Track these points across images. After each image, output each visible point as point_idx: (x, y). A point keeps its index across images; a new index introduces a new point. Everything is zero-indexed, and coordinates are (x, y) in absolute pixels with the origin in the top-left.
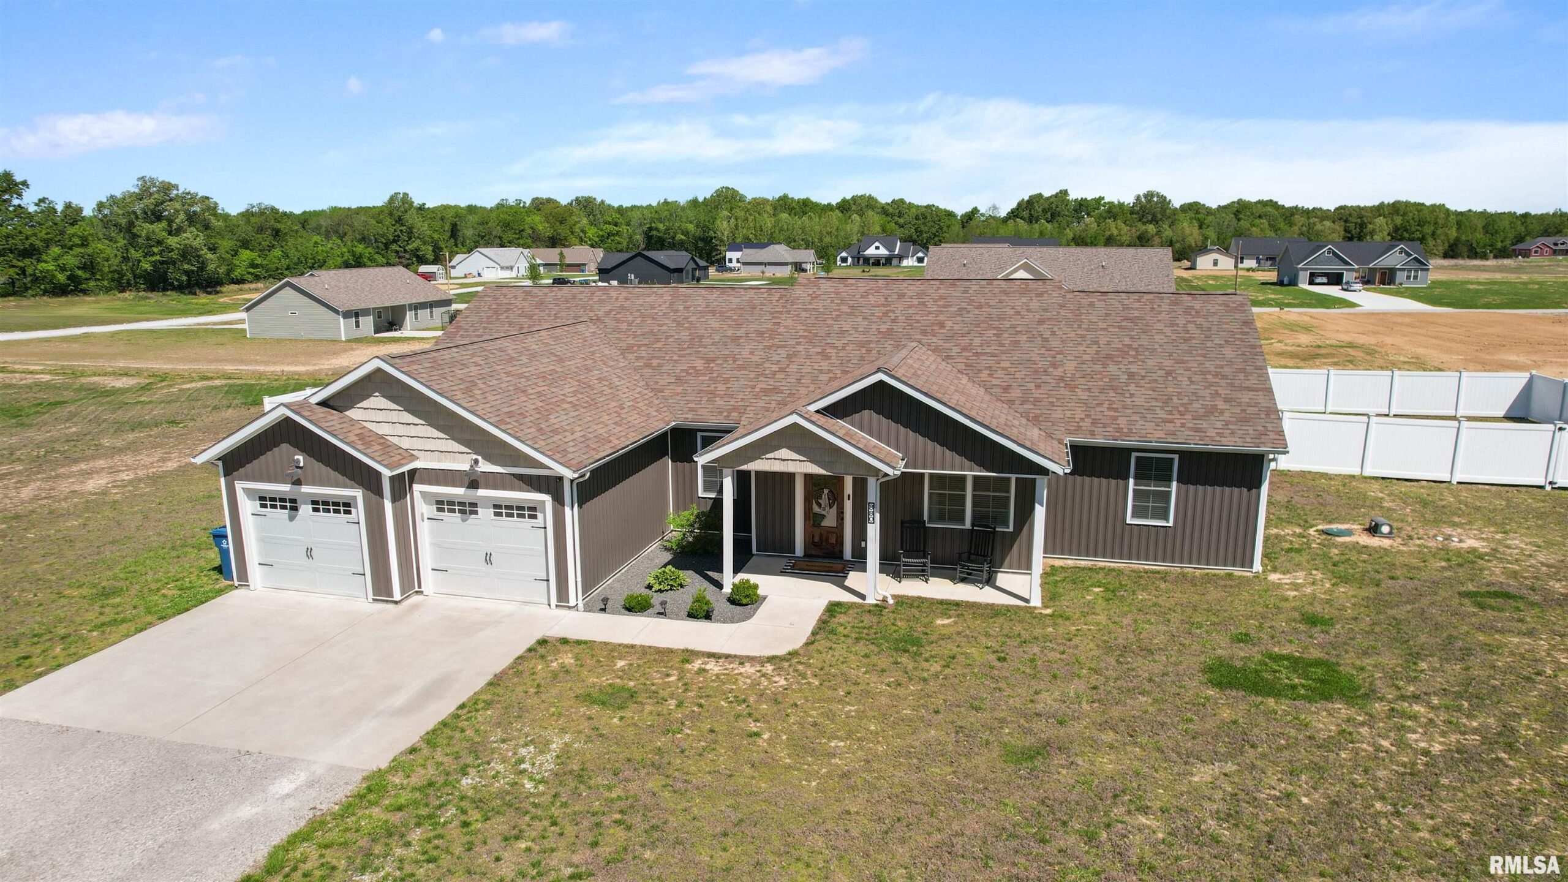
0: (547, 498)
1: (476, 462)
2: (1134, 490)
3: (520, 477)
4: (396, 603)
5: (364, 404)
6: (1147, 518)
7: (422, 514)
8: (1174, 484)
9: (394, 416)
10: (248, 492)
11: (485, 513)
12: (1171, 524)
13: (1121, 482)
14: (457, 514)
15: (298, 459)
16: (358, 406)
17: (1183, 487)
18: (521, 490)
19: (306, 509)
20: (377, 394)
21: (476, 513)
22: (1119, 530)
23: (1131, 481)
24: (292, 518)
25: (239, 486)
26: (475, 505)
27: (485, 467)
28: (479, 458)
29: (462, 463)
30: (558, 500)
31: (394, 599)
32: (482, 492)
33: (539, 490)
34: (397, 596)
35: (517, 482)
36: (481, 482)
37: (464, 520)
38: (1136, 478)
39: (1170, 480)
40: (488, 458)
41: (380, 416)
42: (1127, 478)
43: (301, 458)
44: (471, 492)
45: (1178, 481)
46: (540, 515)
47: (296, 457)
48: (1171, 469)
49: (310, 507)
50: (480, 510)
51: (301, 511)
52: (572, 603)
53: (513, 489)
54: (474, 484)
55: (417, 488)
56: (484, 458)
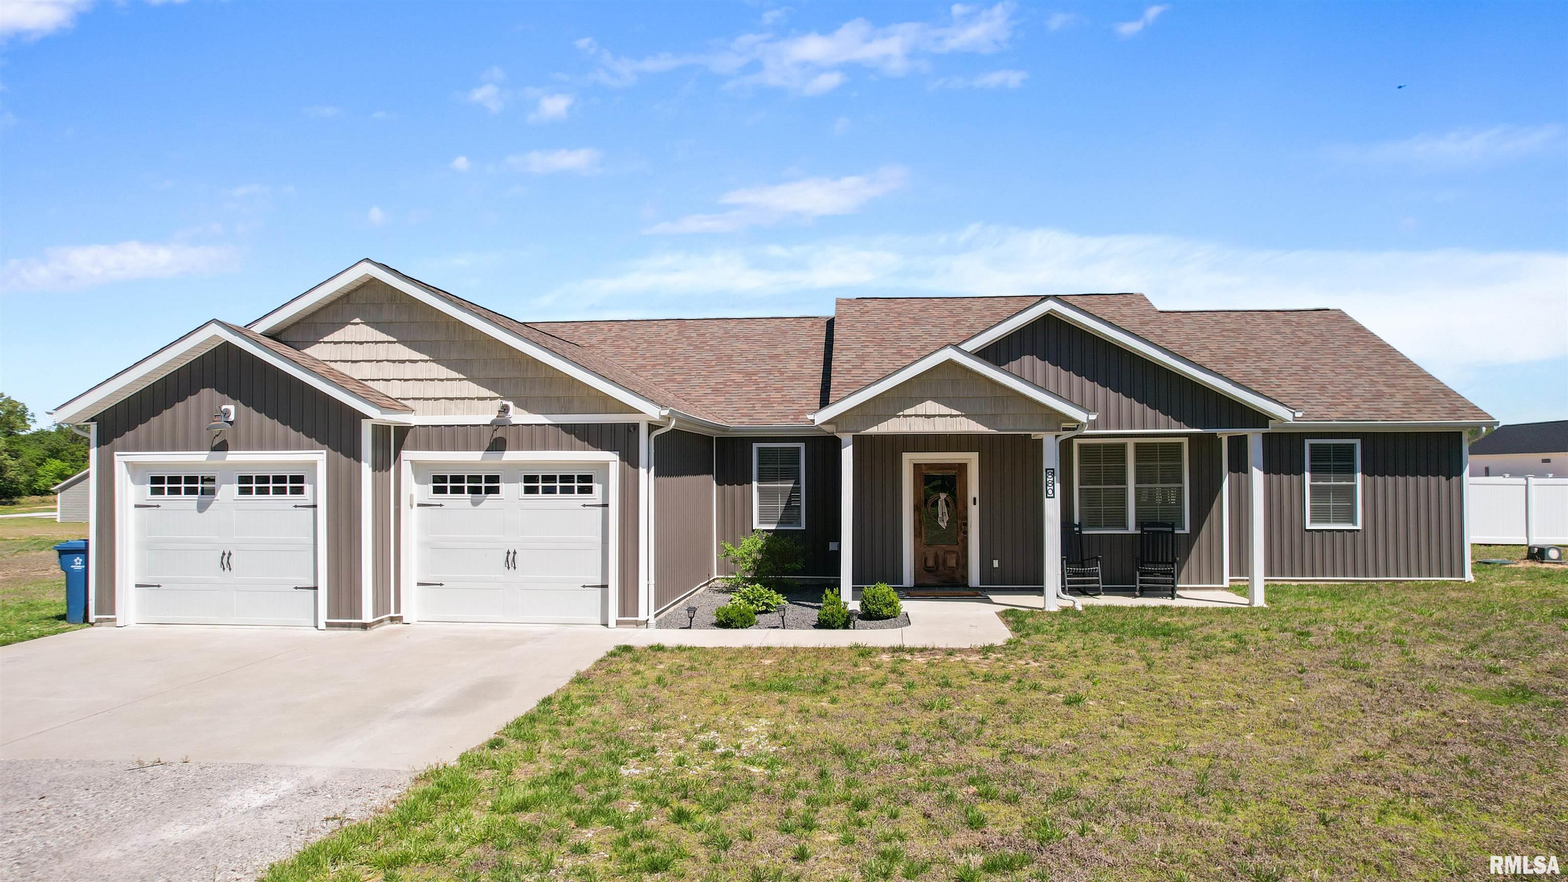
0: (612, 458)
1: (505, 409)
2: (1311, 486)
3: (570, 429)
4: (365, 626)
5: (337, 336)
6: (1329, 522)
7: (411, 496)
8: (1359, 476)
9: (382, 352)
10: (133, 468)
11: (512, 490)
12: (1359, 527)
13: (1295, 478)
14: (466, 495)
15: (227, 410)
16: (326, 339)
17: (1369, 479)
18: (572, 448)
19: (228, 491)
20: (357, 320)
21: (496, 490)
22: (1297, 540)
23: (1307, 475)
24: (202, 507)
25: (121, 460)
26: (495, 479)
27: (518, 416)
28: (510, 404)
29: (485, 415)
30: (630, 459)
31: (364, 621)
32: (509, 456)
33: (600, 445)
34: (368, 616)
35: (564, 436)
36: (510, 440)
37: (475, 503)
38: (1312, 471)
39: (1351, 471)
40: (524, 404)
41: (359, 352)
42: (1301, 472)
43: (232, 408)
44: (494, 455)
45: (1363, 473)
46: (597, 487)
47: (224, 407)
48: (1352, 458)
49: (236, 487)
50: (502, 486)
51: (219, 495)
52: (642, 616)
53: (558, 447)
54: (498, 445)
55: (406, 455)
56: (517, 405)
